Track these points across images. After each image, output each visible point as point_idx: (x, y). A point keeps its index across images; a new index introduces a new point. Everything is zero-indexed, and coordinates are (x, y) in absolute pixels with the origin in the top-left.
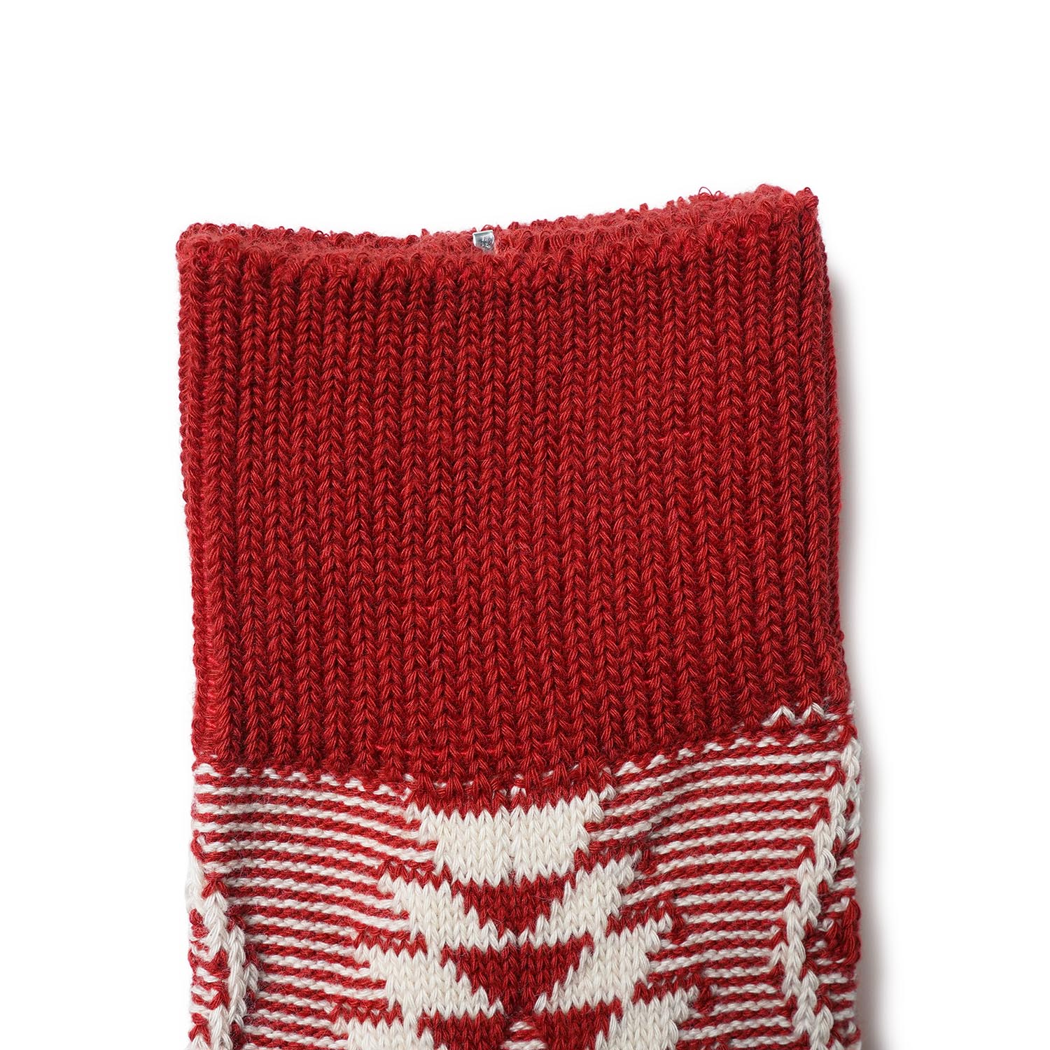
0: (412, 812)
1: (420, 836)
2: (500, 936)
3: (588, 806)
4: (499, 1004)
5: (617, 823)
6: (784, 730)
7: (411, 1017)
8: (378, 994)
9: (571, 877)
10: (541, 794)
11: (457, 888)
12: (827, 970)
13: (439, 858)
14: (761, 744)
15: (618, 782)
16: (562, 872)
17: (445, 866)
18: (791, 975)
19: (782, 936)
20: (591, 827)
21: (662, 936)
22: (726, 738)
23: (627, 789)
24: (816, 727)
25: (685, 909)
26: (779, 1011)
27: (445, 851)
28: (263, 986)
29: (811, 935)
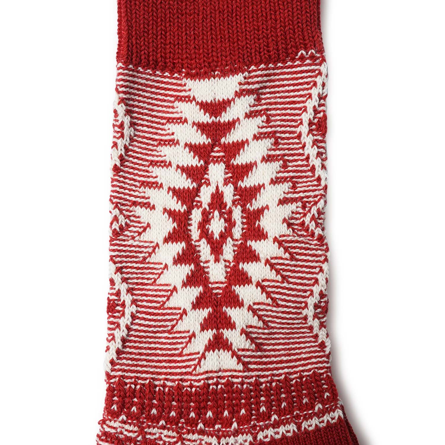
0: (184, 81)
1: (186, 88)
2: (210, 118)
3: (240, 77)
4: (210, 140)
5: (249, 84)
6: (302, 58)
7: (182, 144)
8: (172, 137)
9: (233, 100)
10: (224, 74)
11: (197, 103)
12: (316, 135)
13: (191, 94)
14: (295, 64)
15: (250, 72)
16: (230, 99)
17: (194, 97)
18: (304, 135)
19: (301, 123)
20: (240, 84)
21: (263, 122)
22: (284, 62)
23: (252, 74)
24: (312, 57)
25: (270, 115)
26: (300, 148)
27: (194, 91)
28: (135, 135)
29: (311, 124)
